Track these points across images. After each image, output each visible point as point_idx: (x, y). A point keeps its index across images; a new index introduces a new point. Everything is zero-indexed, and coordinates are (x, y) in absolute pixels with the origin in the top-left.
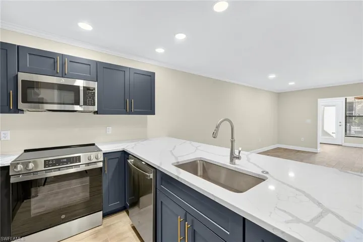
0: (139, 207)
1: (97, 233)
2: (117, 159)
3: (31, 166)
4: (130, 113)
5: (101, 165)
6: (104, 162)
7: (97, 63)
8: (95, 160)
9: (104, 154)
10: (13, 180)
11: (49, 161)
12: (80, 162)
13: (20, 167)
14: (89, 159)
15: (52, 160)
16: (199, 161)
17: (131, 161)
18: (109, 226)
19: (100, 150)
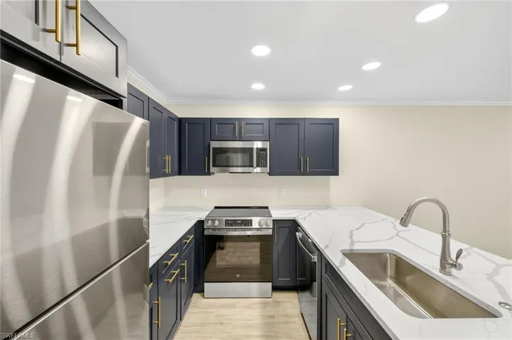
0: (311, 293)
1: (266, 304)
2: (288, 229)
3: (217, 223)
4: (305, 174)
5: (270, 232)
6: (273, 229)
7: (270, 120)
8: (264, 226)
9: (273, 220)
10: (206, 233)
11: (228, 220)
12: (251, 225)
13: (210, 222)
14: (260, 224)
15: (231, 220)
16: (388, 255)
17: (299, 235)
18: (278, 302)
19: (271, 216)
